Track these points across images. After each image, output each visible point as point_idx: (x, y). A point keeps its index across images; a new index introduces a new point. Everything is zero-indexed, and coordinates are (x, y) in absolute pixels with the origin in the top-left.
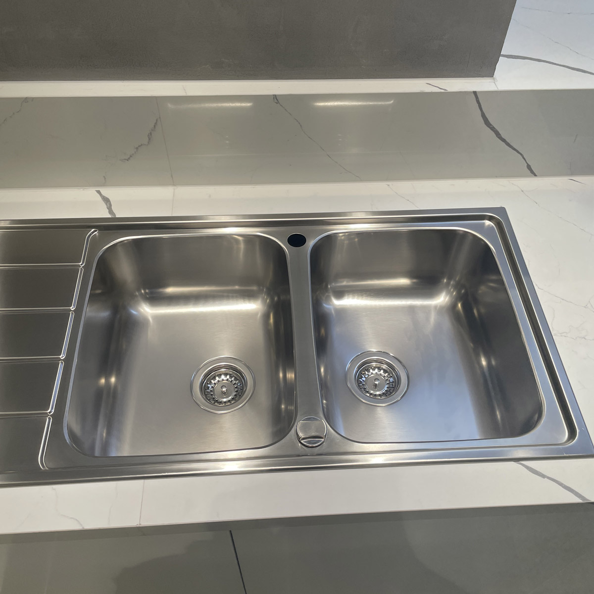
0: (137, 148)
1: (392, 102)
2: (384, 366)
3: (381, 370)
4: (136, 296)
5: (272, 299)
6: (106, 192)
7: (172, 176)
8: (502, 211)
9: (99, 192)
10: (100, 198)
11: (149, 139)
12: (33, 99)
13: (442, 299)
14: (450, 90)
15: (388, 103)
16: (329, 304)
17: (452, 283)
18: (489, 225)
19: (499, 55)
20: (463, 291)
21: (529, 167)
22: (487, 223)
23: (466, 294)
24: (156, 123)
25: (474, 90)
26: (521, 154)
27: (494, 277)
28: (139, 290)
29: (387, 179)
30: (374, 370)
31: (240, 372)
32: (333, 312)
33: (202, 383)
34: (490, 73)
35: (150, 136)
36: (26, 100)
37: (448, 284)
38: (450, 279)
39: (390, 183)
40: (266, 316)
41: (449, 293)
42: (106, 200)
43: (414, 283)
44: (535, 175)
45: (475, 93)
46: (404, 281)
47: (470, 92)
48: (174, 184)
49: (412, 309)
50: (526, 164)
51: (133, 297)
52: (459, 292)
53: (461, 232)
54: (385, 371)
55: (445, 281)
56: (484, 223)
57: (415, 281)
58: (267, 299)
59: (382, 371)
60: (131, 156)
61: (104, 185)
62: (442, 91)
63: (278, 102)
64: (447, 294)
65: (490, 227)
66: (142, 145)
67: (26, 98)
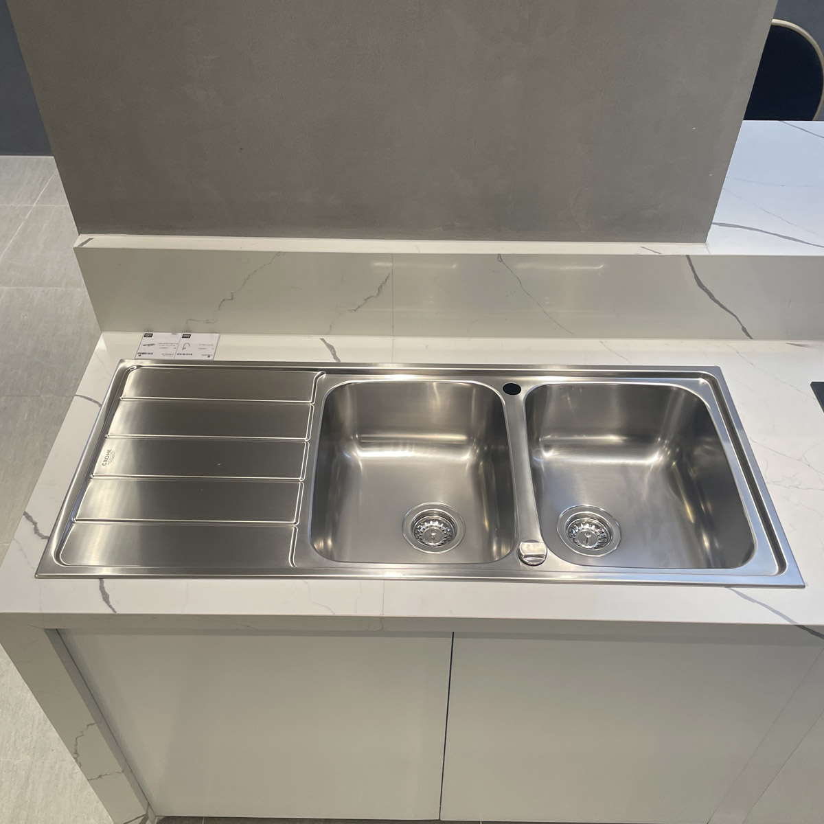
0: (366, 300)
1: (602, 266)
2: (596, 522)
3: (592, 525)
4: (350, 440)
5: (482, 449)
6: (330, 340)
7: (393, 327)
8: (717, 370)
9: (323, 340)
10: (324, 346)
11: (379, 291)
12: (284, 253)
13: (656, 459)
14: (664, 253)
15: (597, 268)
16: (539, 458)
17: (666, 442)
18: (703, 383)
19: (711, 223)
20: (677, 450)
21: (744, 329)
22: (702, 380)
23: (681, 454)
24: (388, 277)
25: (688, 254)
26: (736, 317)
27: (709, 439)
28: (354, 435)
29: (600, 337)
30: (584, 524)
31: (449, 519)
32: (543, 466)
33: (413, 524)
34: (702, 239)
35: (380, 289)
36: (279, 254)
37: (662, 444)
38: (663, 439)
39: (604, 340)
40: (475, 467)
41: (663, 452)
42: (331, 347)
43: (624, 440)
44: (752, 338)
45: (688, 257)
46: (614, 439)
47: (683, 256)
48: (393, 335)
49: (624, 468)
50: (741, 327)
51: (349, 440)
52: (673, 452)
53: (675, 389)
54: (597, 527)
55: (659, 439)
56: (698, 381)
57: (624, 438)
58: (476, 449)
59: (594, 527)
60: (359, 307)
61: (328, 334)
62: (657, 254)
63: (501, 261)
64: (660, 454)
65: (704, 386)
66: (371, 297)
67: (280, 252)
